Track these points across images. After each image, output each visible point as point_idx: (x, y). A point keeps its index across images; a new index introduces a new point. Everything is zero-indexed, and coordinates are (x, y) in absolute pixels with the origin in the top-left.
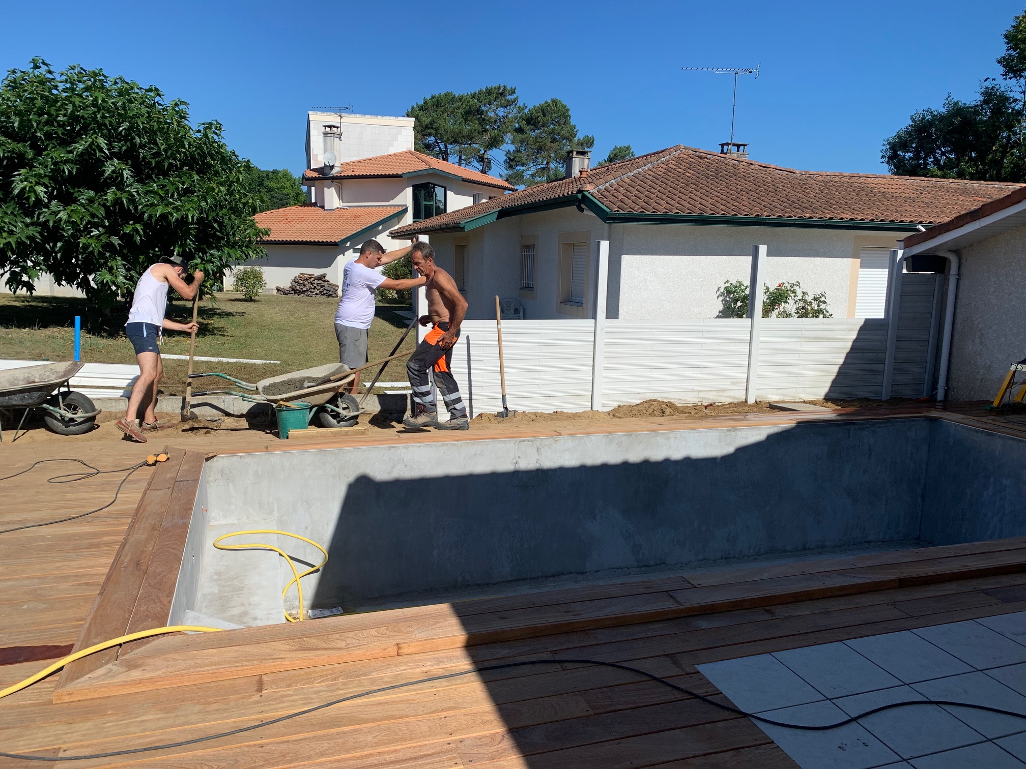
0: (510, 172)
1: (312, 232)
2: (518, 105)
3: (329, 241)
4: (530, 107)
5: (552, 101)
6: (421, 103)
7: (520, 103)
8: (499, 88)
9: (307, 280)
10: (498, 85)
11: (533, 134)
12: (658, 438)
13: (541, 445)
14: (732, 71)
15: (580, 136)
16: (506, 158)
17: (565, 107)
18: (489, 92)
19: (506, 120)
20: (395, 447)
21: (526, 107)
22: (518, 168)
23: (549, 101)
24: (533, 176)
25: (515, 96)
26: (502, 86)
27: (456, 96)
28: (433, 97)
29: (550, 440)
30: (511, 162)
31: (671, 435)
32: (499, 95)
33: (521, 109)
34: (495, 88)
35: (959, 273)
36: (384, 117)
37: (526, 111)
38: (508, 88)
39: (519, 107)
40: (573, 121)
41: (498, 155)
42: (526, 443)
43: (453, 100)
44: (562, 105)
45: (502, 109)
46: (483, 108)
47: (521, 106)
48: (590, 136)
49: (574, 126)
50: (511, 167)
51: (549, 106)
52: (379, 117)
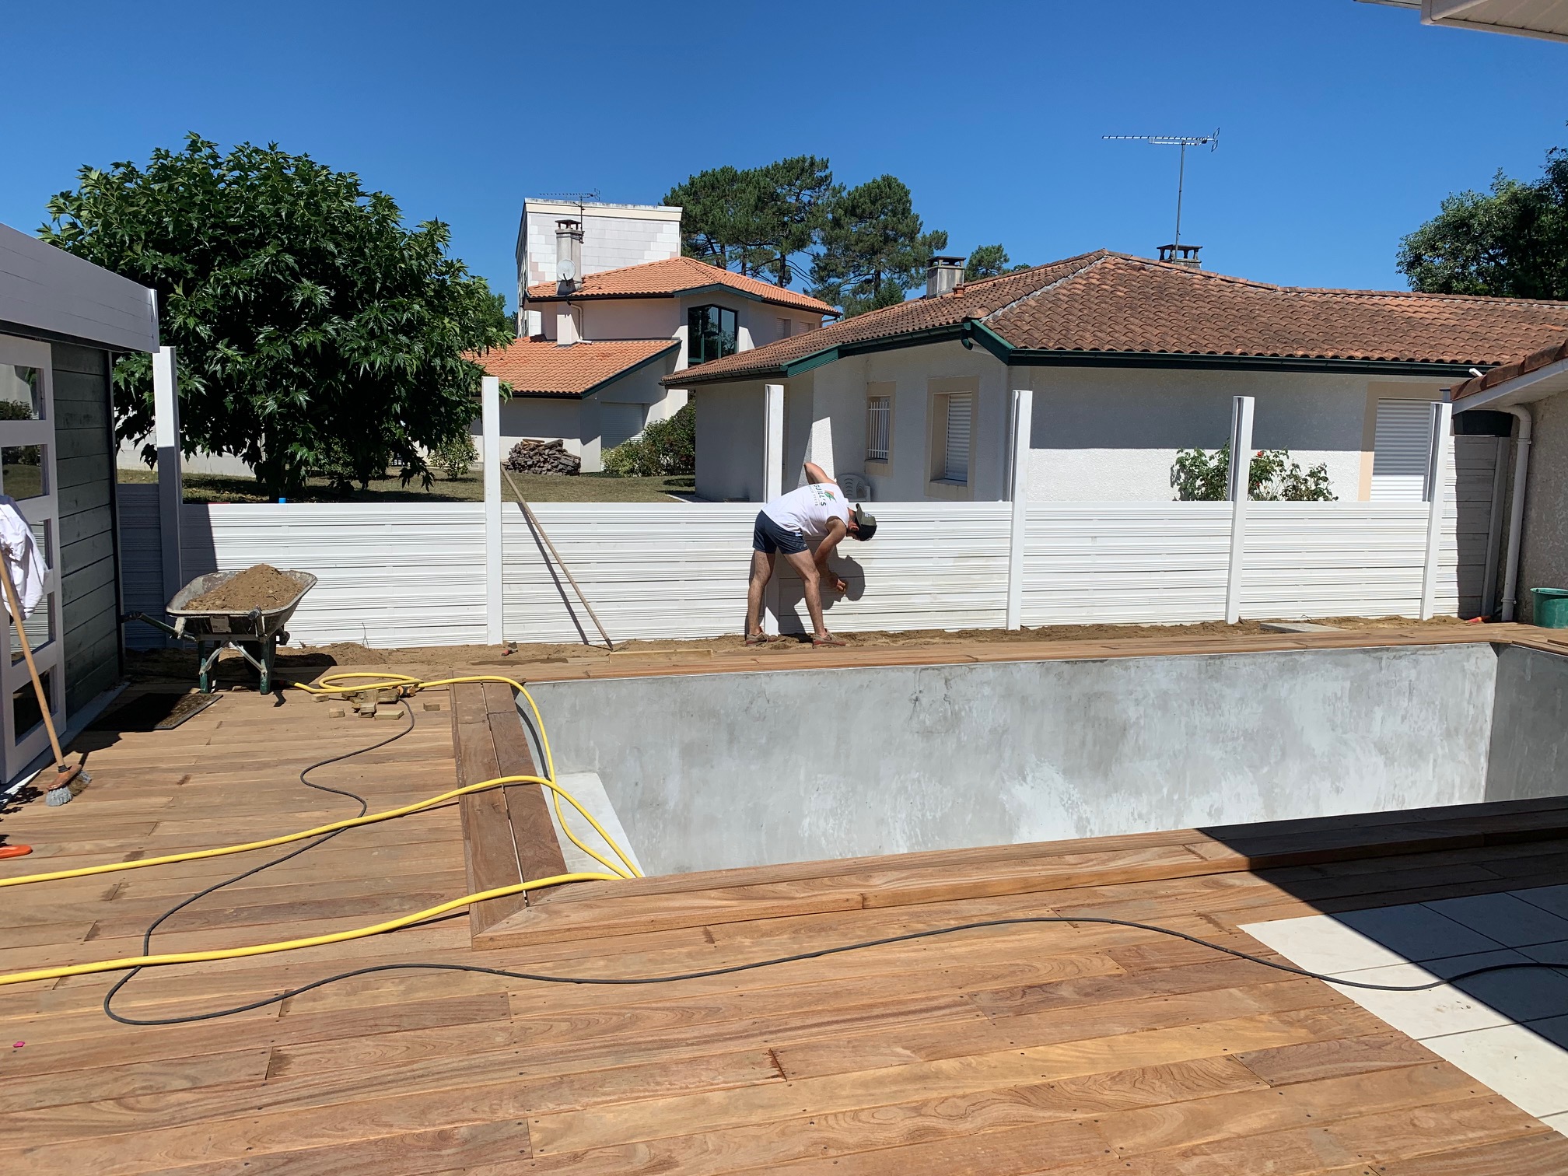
0: (819, 287)
1: (541, 378)
2: (832, 184)
3: (567, 391)
4: (851, 188)
5: (884, 179)
6: (686, 183)
7: (835, 183)
8: (804, 160)
9: (533, 450)
10: (801, 156)
11: (855, 229)
12: (1113, 667)
13: (951, 674)
14: (1178, 141)
15: (926, 231)
16: (813, 265)
17: (904, 187)
18: (789, 166)
19: (814, 210)
20: (754, 675)
21: (845, 188)
22: (832, 280)
23: (879, 179)
24: (855, 292)
25: (828, 172)
26: (808, 156)
27: (739, 173)
28: (703, 176)
29: (964, 668)
30: (822, 271)
31: (1131, 663)
32: (804, 171)
33: (836, 192)
34: (798, 161)
35: (1532, 437)
36: (638, 207)
37: (844, 194)
38: (817, 159)
39: (834, 189)
40: (914, 210)
41: (801, 261)
42: (930, 671)
43: (734, 178)
44: (898, 185)
45: (808, 192)
46: (779, 191)
47: (837, 186)
48: (940, 231)
49: (917, 216)
50: (822, 280)
51: (879, 187)
52: (630, 206)
